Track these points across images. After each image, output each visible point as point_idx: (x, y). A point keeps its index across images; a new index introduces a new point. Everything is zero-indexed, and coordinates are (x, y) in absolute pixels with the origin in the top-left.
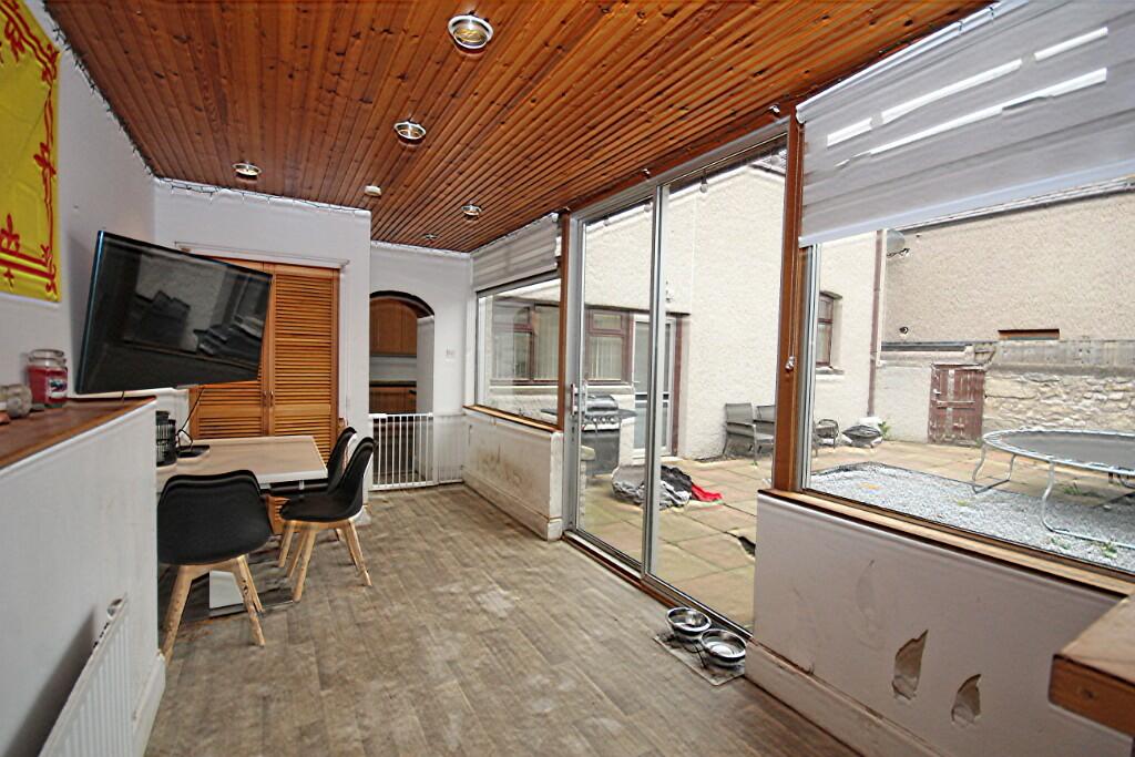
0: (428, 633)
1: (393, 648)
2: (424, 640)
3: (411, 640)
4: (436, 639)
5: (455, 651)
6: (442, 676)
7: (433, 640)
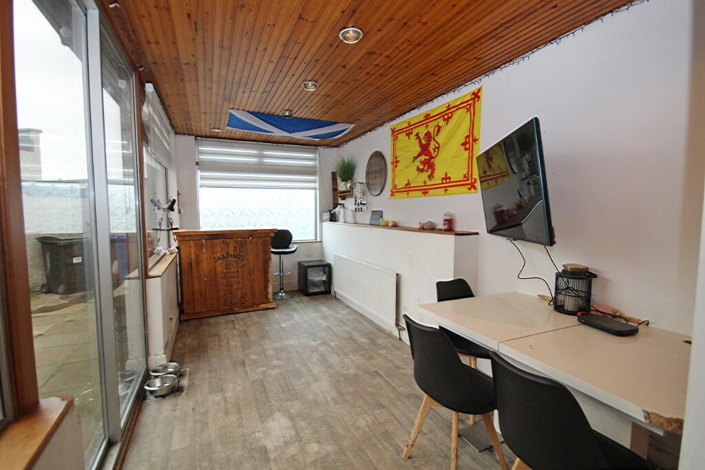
0: (333, 398)
1: (351, 389)
2: (334, 394)
3: (342, 395)
4: (327, 394)
5: (314, 386)
6: (321, 375)
7: (329, 394)
